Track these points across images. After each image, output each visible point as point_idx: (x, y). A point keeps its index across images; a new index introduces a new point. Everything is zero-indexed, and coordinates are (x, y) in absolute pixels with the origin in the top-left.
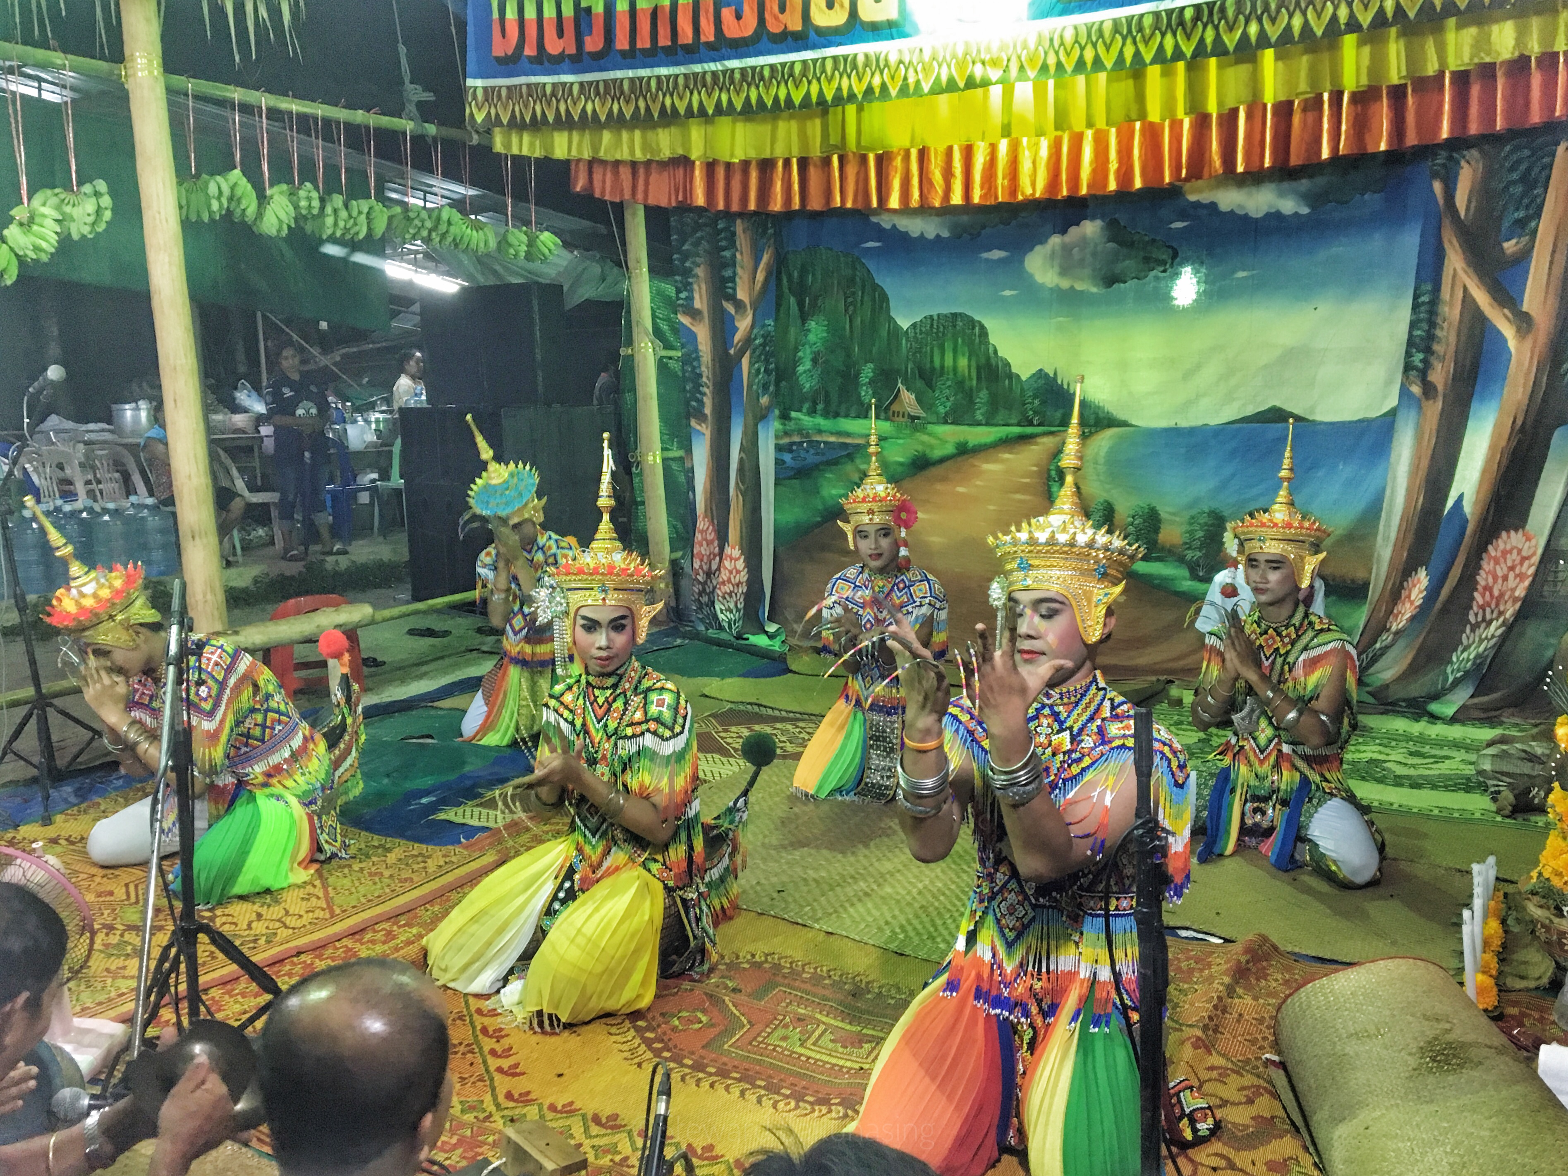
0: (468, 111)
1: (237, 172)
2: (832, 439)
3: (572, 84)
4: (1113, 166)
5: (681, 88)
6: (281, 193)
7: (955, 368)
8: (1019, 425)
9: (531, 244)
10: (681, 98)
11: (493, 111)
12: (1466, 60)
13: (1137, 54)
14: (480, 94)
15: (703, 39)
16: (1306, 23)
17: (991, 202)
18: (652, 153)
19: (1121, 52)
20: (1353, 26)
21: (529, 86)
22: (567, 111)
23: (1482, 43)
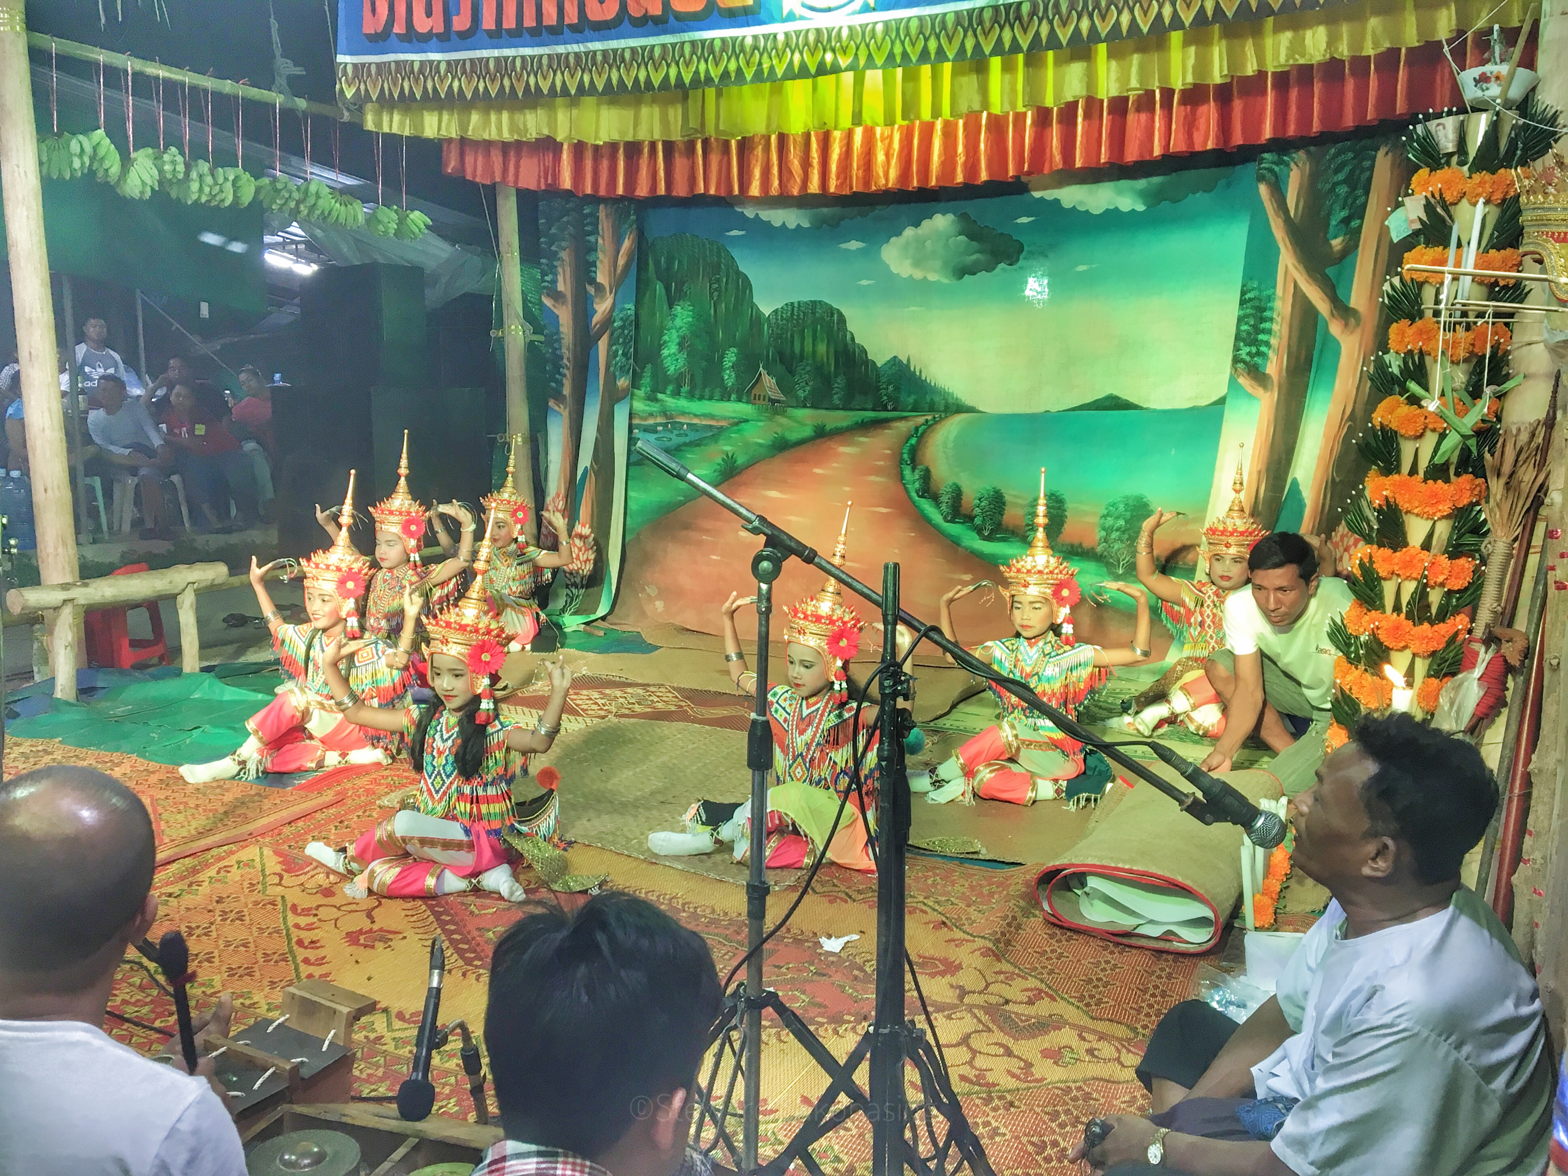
0: (338, 86)
1: (101, 132)
2: (695, 421)
3: (439, 62)
4: (961, 160)
5: (545, 68)
6: (147, 156)
7: (814, 352)
8: (874, 410)
9: (401, 221)
10: (545, 78)
11: (362, 87)
12: (1282, 59)
13: (977, 46)
14: (350, 69)
15: (567, 21)
16: (1133, 21)
17: (846, 192)
18: (519, 134)
19: (963, 44)
20: (1177, 23)
21: (397, 63)
22: (435, 89)
23: (1297, 46)
